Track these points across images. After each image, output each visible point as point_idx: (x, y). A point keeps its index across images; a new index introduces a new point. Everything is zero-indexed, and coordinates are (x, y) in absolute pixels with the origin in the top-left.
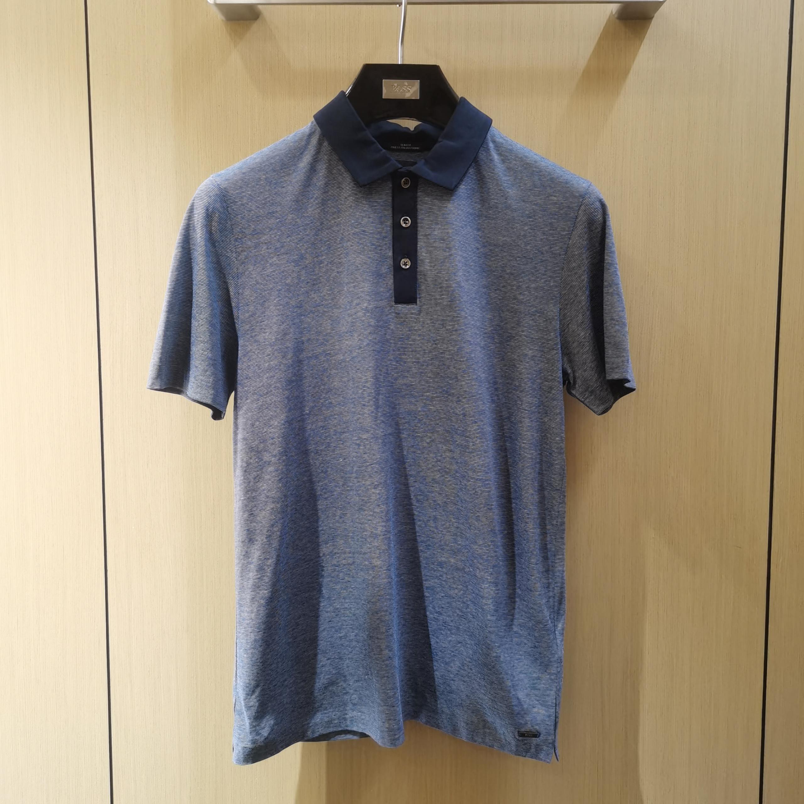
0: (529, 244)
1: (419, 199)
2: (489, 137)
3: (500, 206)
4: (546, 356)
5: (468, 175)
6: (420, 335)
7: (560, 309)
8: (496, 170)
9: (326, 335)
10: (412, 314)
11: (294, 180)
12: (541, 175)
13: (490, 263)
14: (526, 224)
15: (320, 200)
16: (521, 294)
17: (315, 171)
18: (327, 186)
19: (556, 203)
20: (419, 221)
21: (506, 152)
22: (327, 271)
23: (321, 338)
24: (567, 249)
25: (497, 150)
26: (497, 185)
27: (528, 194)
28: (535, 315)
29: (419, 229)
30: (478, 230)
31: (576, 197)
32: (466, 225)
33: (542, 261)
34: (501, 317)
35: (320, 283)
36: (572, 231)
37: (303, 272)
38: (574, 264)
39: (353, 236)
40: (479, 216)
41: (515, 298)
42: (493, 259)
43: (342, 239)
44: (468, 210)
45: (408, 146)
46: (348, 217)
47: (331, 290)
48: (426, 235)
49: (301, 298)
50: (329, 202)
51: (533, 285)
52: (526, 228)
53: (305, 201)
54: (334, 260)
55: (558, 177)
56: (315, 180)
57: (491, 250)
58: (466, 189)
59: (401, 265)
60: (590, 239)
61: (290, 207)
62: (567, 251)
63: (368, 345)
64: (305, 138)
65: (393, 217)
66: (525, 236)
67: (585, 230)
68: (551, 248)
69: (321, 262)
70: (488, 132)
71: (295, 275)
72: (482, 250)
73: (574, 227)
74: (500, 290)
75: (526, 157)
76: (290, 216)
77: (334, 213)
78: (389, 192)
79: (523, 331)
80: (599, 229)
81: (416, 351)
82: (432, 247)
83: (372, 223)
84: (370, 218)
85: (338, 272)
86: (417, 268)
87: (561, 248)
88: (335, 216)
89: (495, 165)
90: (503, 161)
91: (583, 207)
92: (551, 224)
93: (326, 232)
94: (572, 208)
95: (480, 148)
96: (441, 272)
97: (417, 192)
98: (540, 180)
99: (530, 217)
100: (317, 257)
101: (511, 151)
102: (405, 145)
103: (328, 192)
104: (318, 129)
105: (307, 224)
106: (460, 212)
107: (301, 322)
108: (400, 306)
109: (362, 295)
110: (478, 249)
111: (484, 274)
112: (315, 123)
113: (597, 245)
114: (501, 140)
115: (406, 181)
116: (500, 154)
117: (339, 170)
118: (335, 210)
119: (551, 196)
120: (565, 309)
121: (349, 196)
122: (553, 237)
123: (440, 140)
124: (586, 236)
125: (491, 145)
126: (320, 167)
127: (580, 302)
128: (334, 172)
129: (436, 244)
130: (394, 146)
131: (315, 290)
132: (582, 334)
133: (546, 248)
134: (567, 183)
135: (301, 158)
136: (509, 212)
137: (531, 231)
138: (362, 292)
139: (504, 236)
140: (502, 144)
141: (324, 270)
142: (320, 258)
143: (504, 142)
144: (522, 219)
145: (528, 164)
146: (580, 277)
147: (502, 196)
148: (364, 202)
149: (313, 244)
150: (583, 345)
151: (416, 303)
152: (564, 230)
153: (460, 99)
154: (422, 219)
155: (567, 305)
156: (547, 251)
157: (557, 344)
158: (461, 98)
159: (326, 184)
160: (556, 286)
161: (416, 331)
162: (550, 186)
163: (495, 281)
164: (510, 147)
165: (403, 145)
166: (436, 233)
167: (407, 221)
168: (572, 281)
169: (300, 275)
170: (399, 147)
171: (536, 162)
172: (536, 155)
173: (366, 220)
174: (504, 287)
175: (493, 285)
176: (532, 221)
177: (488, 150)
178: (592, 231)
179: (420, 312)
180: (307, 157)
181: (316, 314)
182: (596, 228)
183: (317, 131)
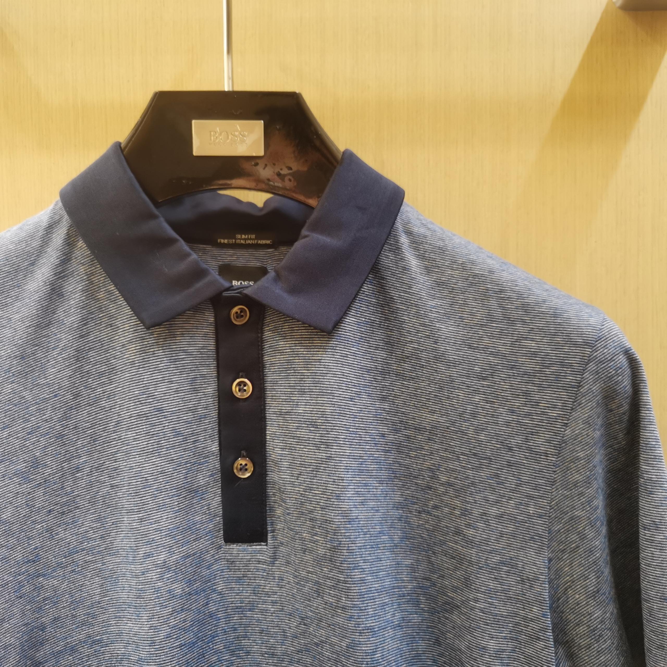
0: (483, 430)
1: (267, 345)
2: (399, 225)
3: (424, 355)
4: (525, 650)
5: (361, 296)
6: (274, 603)
7: (550, 560)
8: (415, 289)
9: (92, 606)
10: (259, 562)
11: (17, 316)
12: (502, 298)
13: (408, 461)
14: (476, 392)
15: (71, 352)
16: (469, 526)
17: (61, 295)
18: (85, 324)
19: (535, 354)
20: (268, 386)
21: (433, 252)
22: (91, 484)
23: (81, 612)
24: (560, 445)
25: (416, 249)
26: (418, 315)
27: (478, 334)
28: (499, 570)
29: (268, 401)
30: (383, 399)
31: (576, 344)
32: (358, 394)
33: (510, 464)
34: (430, 562)
35: (77, 508)
36: (571, 410)
37: (40, 492)
38: (577, 477)
39: (139, 419)
40: (384, 373)
41: (458, 532)
42: (413, 454)
43: (118, 423)
44: (364, 363)
45: (251, 239)
46: (128, 383)
47: (99, 520)
48: (281, 414)
49: (36, 543)
50: (91, 353)
51: (494, 511)
52: (477, 398)
53: (40, 354)
54: (104, 463)
55: (537, 304)
56: (60, 313)
57: (408, 437)
58: (358, 324)
59: (235, 471)
60: (608, 426)
61: (9, 370)
62: (560, 448)
63: (168, 636)
64: (40, 234)
65: (218, 377)
66: (474, 415)
67: (599, 410)
68: (527, 440)
69: (78, 469)
70: (397, 215)
71: (21, 500)
72: (391, 437)
73: (574, 402)
74: (428, 513)
75: (473, 263)
76: (8, 388)
77: (101, 374)
78: (210, 330)
79: (476, 600)
80: (626, 407)
81: (268, 634)
82: (294, 438)
83: (177, 392)
84: (171, 382)
85: (112, 486)
86: (266, 475)
87: (549, 441)
88: (104, 379)
89: (413, 279)
90: (428, 270)
91: (592, 366)
92: (526, 394)
93: (86, 411)
94: (571, 365)
95: (383, 246)
96: (311, 489)
97: (262, 333)
98: (501, 306)
99: (484, 379)
100: (69, 460)
101: (442, 250)
102: (243, 236)
103: (88, 334)
104: (66, 217)
105: (45, 400)
106: (346, 370)
107: (39, 588)
108: (235, 548)
109: (156, 536)
110: (383, 435)
111: (396, 481)
112: (60, 204)
113: (621, 435)
114: (422, 230)
115: (241, 312)
116: (421, 257)
117: (110, 293)
118: (103, 368)
119: (526, 339)
120: (560, 559)
121: (130, 342)
122: (532, 420)
123: (304, 232)
124: (599, 422)
125: (404, 240)
126: (70, 288)
127: (591, 552)
128: (101, 295)
129: (303, 433)
130: (224, 239)
131: (67, 524)
132: (598, 613)
133: (519, 440)
134: (555, 316)
135: (32, 272)
136: (442, 367)
137: (488, 406)
138: (156, 530)
139: (433, 412)
140: (425, 237)
141: (83, 483)
142: (75, 462)
143: (428, 233)
144: (468, 381)
145: (475, 276)
146: (589, 502)
147: (428, 337)
148: (160, 353)
149: (61, 436)
150: (600, 636)
151: (266, 541)
152: (555, 407)
153: (342, 154)
154: (275, 383)
155: (563, 551)
156: (520, 447)
157: (544, 630)
158: (344, 153)
159: (83, 319)
160: (540, 516)
161: (267, 594)
162: (524, 322)
163: (419, 495)
164: (440, 244)
165: (241, 237)
166: (301, 410)
167: (245, 386)
168: (573, 508)
169: (33, 499)
170: (234, 240)
171: (491, 272)
172: (491, 258)
173: (163, 388)
174: (435, 507)
175: (414, 503)
176: (488, 387)
177: (397, 250)
178: (611, 411)
179: (274, 558)
180: (43, 270)
181: (69, 569)
182: (621, 406)
183: (64, 220)
